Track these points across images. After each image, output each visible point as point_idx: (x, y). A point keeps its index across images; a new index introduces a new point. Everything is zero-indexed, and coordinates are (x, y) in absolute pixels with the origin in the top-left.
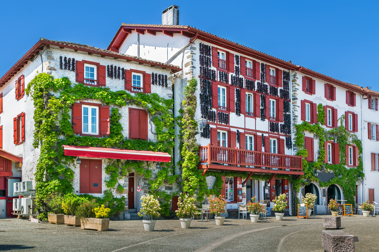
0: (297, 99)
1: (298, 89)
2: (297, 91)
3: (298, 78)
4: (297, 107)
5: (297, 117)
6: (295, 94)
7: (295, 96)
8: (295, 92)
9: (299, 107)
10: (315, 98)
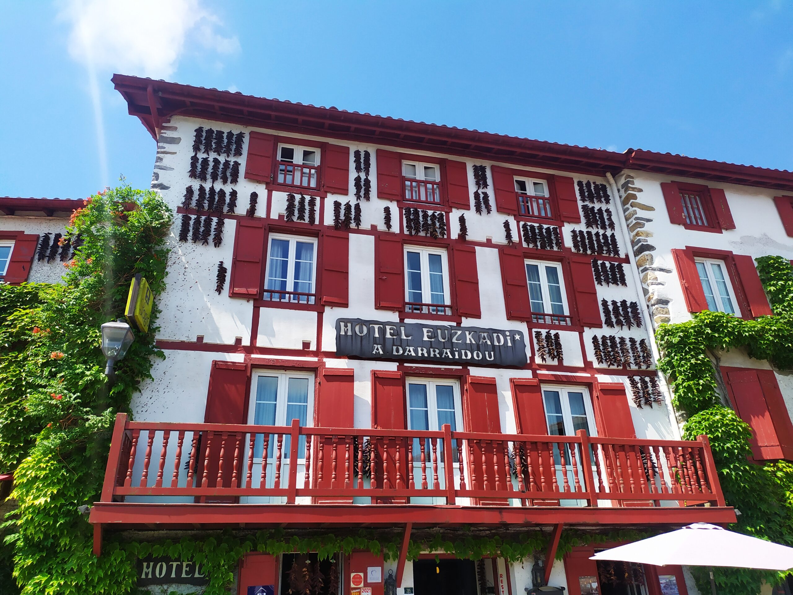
0: (650, 248)
1: (649, 220)
2: (647, 224)
3: (640, 190)
4: (658, 274)
5: (665, 302)
6: (637, 234)
7: (639, 241)
8: (639, 229)
9: (668, 271)
10: (740, 241)
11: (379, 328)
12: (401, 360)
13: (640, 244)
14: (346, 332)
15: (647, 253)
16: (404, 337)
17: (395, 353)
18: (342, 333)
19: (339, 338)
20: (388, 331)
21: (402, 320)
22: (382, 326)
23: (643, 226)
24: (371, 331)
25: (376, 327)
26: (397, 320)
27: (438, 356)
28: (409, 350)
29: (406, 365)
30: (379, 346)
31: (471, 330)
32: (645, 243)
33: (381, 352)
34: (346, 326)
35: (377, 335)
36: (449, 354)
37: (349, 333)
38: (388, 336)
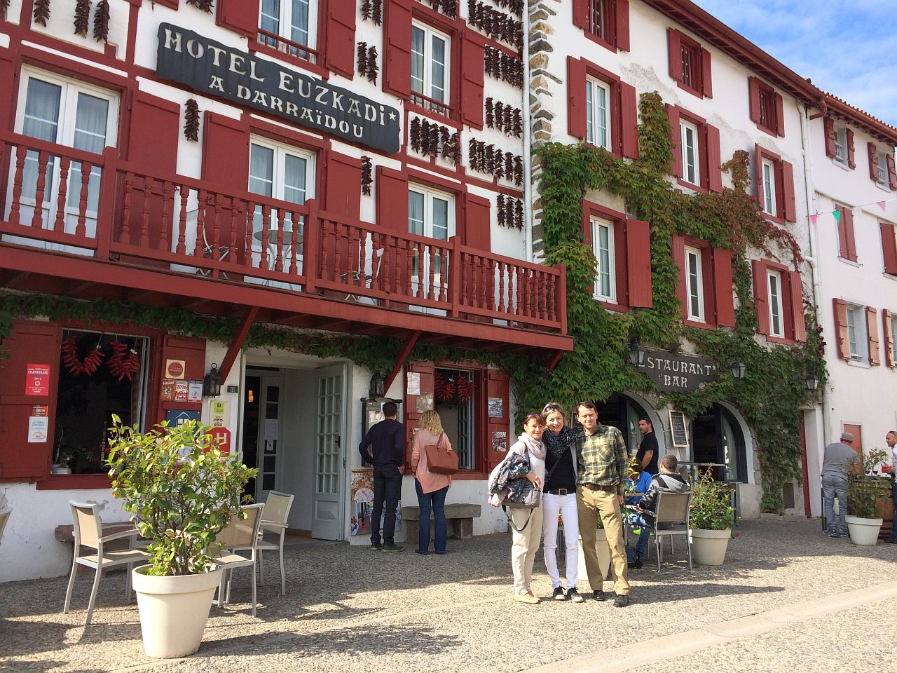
0: (548, 48)
1: (553, 13)
2: (550, 17)
4: (548, 80)
5: (550, 117)
6: (538, 27)
7: (538, 35)
8: (541, 20)
9: (559, 82)
10: (629, 67)
11: (221, 53)
12: (247, 107)
13: (539, 39)
14: (173, 46)
15: (543, 52)
16: (253, 76)
17: (239, 95)
18: (168, 46)
19: (161, 51)
20: (233, 62)
21: (252, 51)
22: (225, 52)
23: (545, 17)
24: (209, 55)
25: (217, 51)
26: (246, 50)
27: (296, 115)
28: (260, 96)
29: (253, 115)
30: (219, 80)
31: (340, 91)
32: (544, 40)
33: (221, 89)
34: (174, 37)
35: (216, 63)
36: (310, 116)
37: (178, 49)
38: (232, 68)
